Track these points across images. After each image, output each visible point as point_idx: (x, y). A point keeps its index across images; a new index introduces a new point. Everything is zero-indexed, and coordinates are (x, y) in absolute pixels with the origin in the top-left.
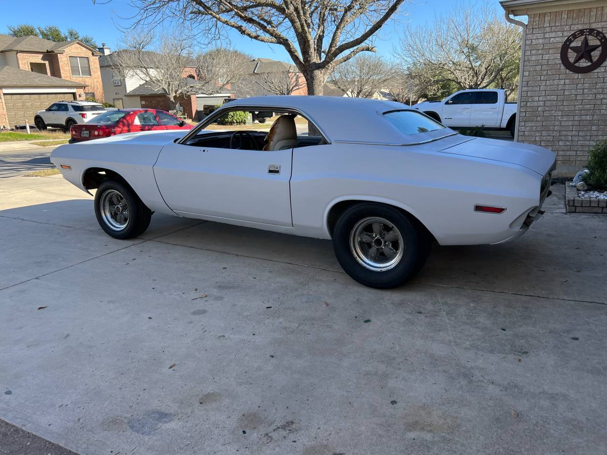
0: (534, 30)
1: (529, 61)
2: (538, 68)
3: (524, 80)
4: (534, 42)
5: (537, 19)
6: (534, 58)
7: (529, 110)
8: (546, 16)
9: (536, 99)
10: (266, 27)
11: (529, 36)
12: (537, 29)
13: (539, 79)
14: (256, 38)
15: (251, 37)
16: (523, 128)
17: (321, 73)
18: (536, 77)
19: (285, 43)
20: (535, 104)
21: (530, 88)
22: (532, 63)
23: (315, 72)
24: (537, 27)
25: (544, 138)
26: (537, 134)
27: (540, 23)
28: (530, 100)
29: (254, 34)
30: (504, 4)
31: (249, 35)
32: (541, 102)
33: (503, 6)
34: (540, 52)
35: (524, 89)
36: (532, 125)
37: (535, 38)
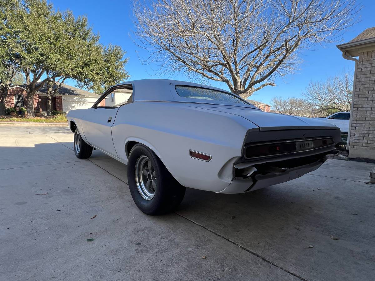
0: (364, 62)
1: (359, 82)
2: (367, 86)
3: (356, 94)
4: (364, 70)
5: (366, 55)
6: (363, 80)
7: (359, 113)
8: (373, 53)
9: (365, 106)
10: (218, 74)
11: (359, 67)
12: (366, 62)
13: (367, 92)
14: (211, 78)
15: (209, 78)
16: (355, 124)
17: (243, 95)
18: (364, 92)
19: (227, 81)
20: (364, 109)
21: (360, 99)
22: (362, 83)
23: (239, 95)
24: (366, 60)
25: (371, 132)
26: (366, 129)
27: (368, 57)
28: (360, 107)
29: (210, 77)
30: (340, 47)
31: (207, 77)
32: (369, 108)
33: (339, 48)
34: (368, 76)
35: (356, 99)
36: (362, 123)
37: (364, 67)
